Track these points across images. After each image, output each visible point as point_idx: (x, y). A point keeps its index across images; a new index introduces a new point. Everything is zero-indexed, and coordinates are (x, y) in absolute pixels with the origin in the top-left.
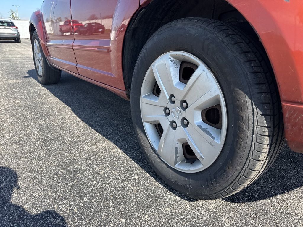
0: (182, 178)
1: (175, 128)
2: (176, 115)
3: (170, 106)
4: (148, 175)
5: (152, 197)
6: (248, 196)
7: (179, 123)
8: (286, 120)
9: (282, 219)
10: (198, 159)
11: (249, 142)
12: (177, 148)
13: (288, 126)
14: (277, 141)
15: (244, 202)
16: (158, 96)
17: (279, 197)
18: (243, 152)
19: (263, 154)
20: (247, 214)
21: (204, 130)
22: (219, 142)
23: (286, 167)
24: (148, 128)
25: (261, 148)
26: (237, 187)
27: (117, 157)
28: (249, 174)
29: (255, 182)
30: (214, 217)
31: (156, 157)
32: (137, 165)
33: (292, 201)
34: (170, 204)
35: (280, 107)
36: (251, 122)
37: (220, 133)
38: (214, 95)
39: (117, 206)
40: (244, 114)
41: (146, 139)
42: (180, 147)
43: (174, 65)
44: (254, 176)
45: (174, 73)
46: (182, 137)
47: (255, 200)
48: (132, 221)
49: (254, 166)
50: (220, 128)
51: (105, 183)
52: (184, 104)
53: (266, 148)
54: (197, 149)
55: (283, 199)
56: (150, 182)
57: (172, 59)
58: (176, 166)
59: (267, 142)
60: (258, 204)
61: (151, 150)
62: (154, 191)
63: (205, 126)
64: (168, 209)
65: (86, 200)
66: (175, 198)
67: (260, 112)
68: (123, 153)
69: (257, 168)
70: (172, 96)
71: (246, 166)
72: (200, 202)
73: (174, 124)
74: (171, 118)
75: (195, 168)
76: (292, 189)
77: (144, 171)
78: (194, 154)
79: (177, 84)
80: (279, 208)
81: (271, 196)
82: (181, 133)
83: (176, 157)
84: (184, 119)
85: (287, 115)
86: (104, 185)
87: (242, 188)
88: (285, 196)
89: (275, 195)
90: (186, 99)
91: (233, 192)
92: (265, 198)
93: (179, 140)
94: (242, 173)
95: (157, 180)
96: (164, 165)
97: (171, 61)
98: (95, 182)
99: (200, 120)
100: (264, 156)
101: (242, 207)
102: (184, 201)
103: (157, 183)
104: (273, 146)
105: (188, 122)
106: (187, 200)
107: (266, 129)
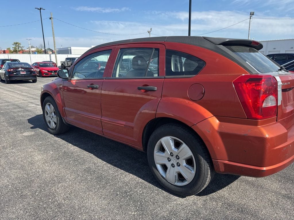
0: (179, 188)
1: (174, 167)
2: (174, 161)
3: (170, 157)
4: (161, 190)
5: (167, 198)
6: (206, 193)
7: (175, 165)
8: (214, 164)
9: (219, 200)
10: (185, 179)
11: (204, 172)
12: (175, 176)
13: (215, 166)
14: (213, 170)
15: (205, 196)
16: (164, 152)
17: (218, 191)
18: (202, 175)
19: (209, 175)
20: (206, 200)
21: (187, 167)
22: (194, 172)
23: (221, 178)
24: (159, 167)
25: (208, 173)
26: (202, 188)
27: (141, 183)
28: (205, 183)
29: (207, 186)
30: (194, 202)
31: (164, 180)
32: (153, 186)
33: (223, 192)
34: (175, 200)
35: (212, 160)
36: (204, 165)
37: (193, 169)
38: (190, 155)
39: (154, 204)
40: (201, 163)
41: (158, 172)
42: (177, 175)
43: (172, 141)
44: (207, 183)
45: (172, 144)
46: (178, 171)
47: (209, 194)
48: (163, 209)
49: (207, 180)
50: (193, 166)
51: (143, 196)
52: (178, 157)
53: (209, 173)
54: (185, 175)
55: (220, 192)
56: (163, 193)
57: (171, 139)
58: (175, 183)
59: (209, 171)
60: (211, 195)
61: (162, 177)
62: (167, 196)
63: (187, 166)
64: (175, 202)
65: (139, 204)
66: (176, 198)
67: (206, 162)
68: (143, 180)
69: (207, 181)
70: (171, 153)
71: (204, 180)
72: (188, 198)
73: (173, 165)
74: (171, 162)
75: (185, 184)
76: (223, 187)
77: (158, 188)
78: (183, 177)
79: (174, 148)
80: (218, 195)
81: (215, 192)
82: (177, 169)
83: (175, 179)
84: (178, 163)
85: (214, 163)
86: (143, 197)
87: (203, 188)
88: (221, 191)
89: (217, 191)
90: (178, 155)
91: (200, 190)
92: (213, 192)
93: (176, 172)
94: (203, 183)
95: (166, 191)
96: (169, 184)
97: (171, 140)
98: (138, 196)
99: (185, 164)
100: (209, 176)
101: (204, 198)
102: (181, 199)
103: (166, 193)
104: (212, 172)
105: (180, 164)
106: (181, 198)
107: (209, 167)
